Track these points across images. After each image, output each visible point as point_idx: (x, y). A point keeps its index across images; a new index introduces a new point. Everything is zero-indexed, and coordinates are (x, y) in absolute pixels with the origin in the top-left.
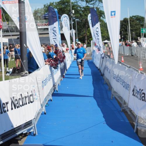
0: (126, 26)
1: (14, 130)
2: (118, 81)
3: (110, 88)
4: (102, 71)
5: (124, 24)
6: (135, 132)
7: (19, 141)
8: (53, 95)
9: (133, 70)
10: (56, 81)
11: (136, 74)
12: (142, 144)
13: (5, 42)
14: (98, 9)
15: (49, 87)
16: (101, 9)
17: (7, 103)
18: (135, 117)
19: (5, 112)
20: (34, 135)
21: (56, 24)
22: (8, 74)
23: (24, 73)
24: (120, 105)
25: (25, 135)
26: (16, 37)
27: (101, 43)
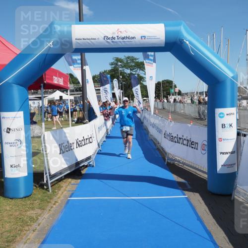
0: (160, 87)
1: (78, 163)
2: (153, 127)
3: (148, 132)
4: (142, 120)
5: (158, 86)
6: (166, 163)
7: (82, 171)
8: (107, 137)
9: (164, 119)
10: (108, 127)
11: (167, 122)
12: (171, 173)
13: (71, 99)
14: (138, 75)
15: (104, 131)
16: (141, 75)
17: (73, 143)
18: (166, 153)
19: (72, 149)
20: (93, 166)
21: (108, 86)
22: (74, 122)
23: (85, 121)
24: (155, 144)
25: (86, 166)
26: (79, 95)
27: (141, 100)
